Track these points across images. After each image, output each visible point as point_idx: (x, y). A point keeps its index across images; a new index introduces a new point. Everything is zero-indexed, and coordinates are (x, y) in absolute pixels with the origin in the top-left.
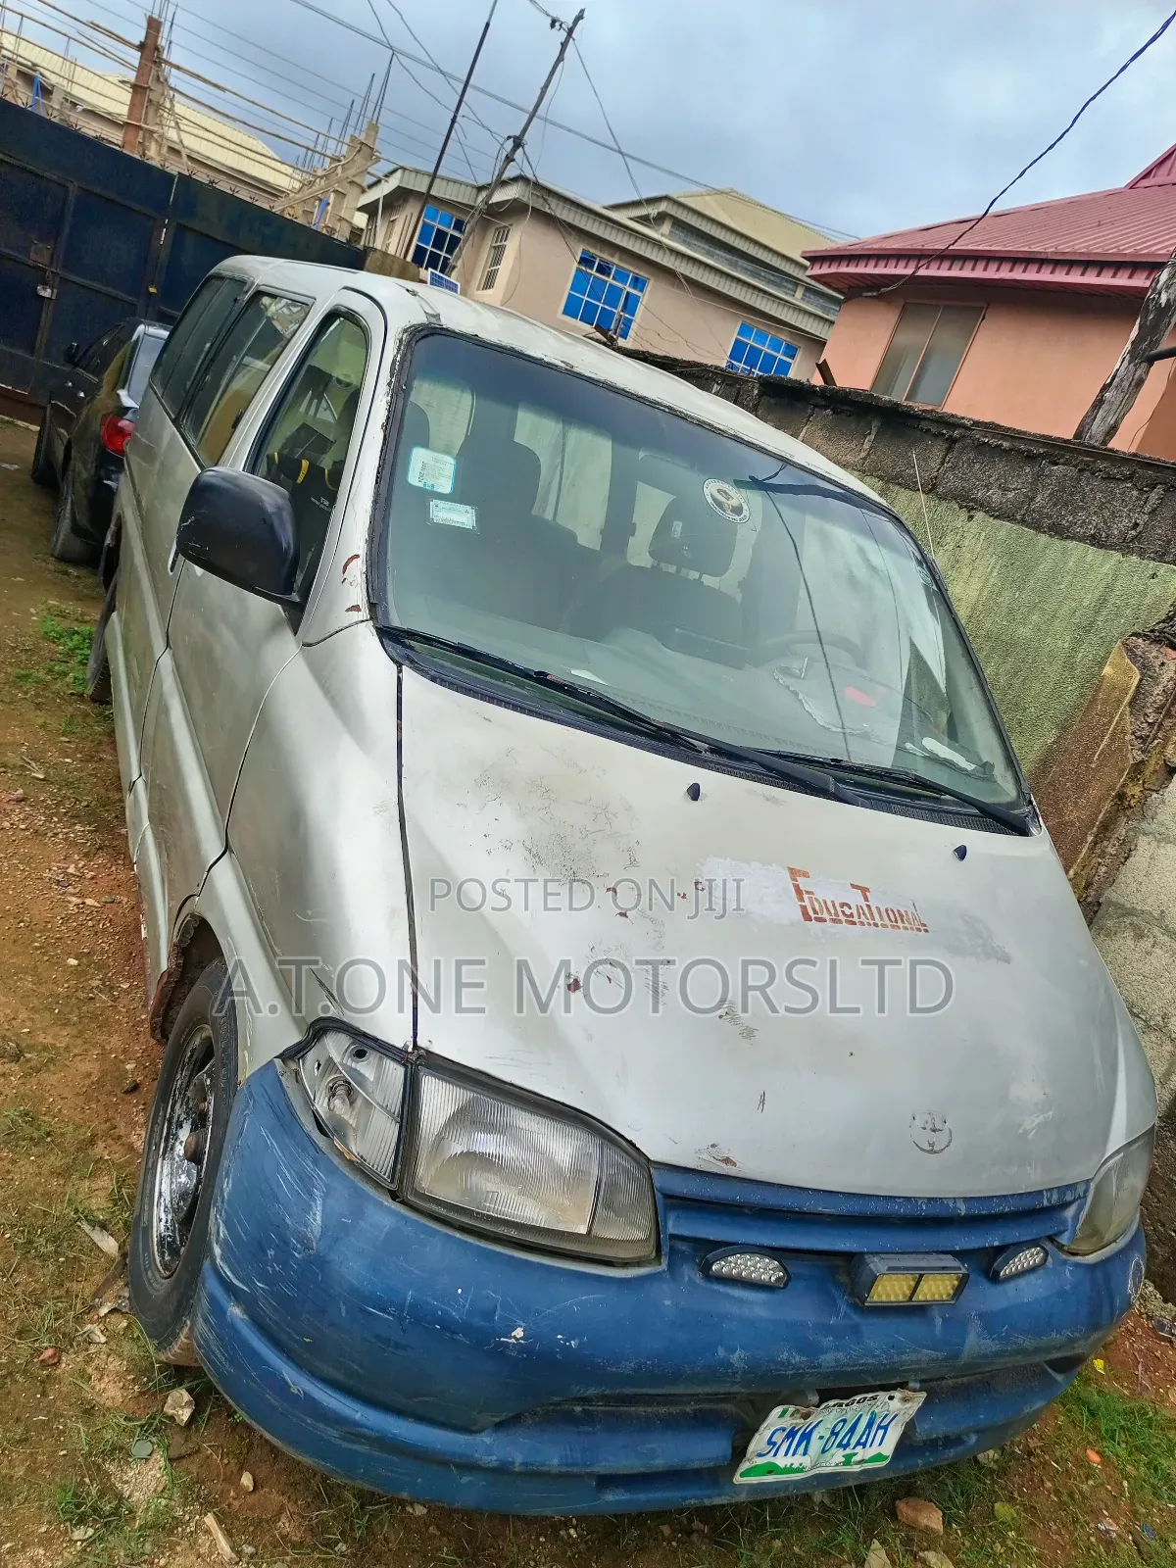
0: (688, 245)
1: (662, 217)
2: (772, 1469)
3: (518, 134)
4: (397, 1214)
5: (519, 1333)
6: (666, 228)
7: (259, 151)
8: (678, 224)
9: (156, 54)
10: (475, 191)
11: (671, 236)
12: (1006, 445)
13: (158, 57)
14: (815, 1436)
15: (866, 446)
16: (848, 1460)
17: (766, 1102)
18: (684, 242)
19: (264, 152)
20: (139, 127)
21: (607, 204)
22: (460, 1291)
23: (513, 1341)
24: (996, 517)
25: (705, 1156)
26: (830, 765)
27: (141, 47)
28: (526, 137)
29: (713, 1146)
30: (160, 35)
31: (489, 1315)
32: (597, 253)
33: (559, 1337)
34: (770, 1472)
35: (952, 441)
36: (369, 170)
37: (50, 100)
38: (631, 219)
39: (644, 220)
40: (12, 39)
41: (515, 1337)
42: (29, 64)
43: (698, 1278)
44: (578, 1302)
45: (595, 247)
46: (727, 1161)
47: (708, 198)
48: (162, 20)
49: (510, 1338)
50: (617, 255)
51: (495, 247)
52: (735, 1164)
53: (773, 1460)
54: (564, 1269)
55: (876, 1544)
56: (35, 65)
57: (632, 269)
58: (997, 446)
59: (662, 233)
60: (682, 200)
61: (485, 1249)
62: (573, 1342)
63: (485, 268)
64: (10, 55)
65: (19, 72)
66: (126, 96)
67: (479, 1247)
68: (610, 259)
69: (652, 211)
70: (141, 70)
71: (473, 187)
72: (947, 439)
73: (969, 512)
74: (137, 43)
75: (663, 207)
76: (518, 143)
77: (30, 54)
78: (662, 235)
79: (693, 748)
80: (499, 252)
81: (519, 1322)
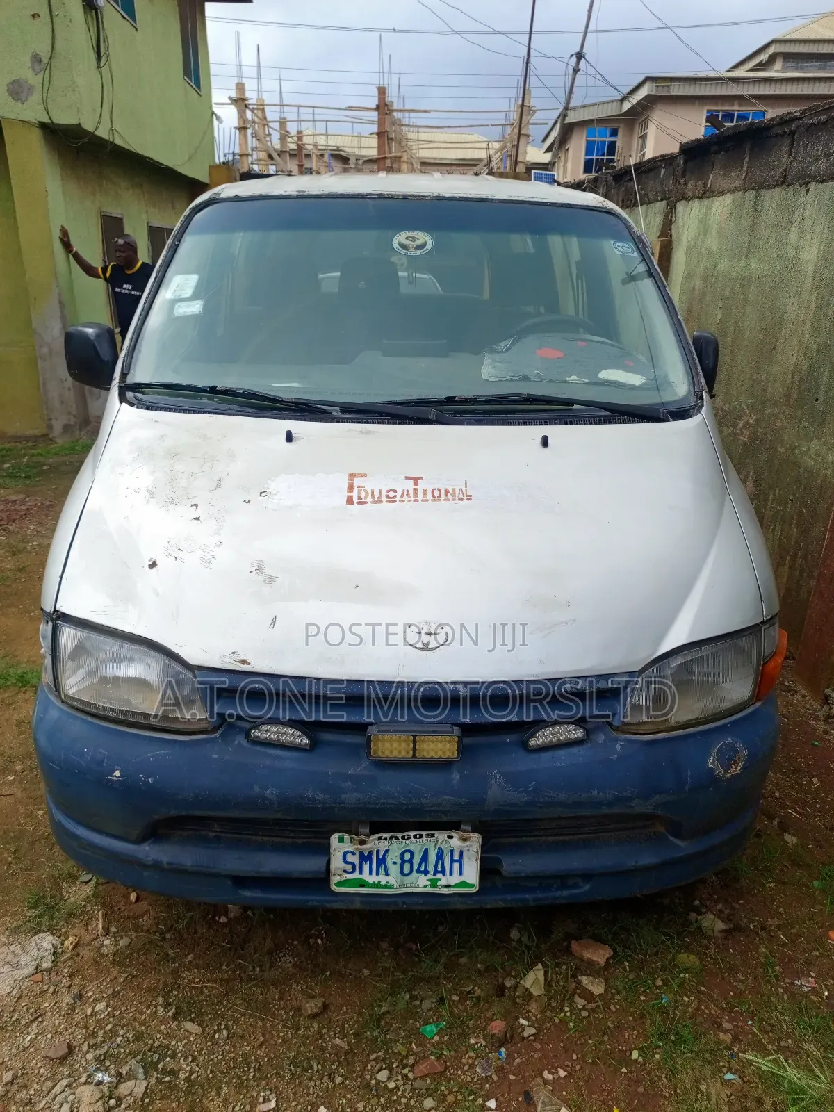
0: (802, 69)
1: (772, 59)
2: (363, 884)
3: (578, 50)
4: (60, 709)
5: (117, 773)
6: (778, 64)
7: (477, 140)
8: (787, 57)
9: (386, 108)
10: (619, 103)
11: (784, 69)
12: (823, 118)
13: (388, 110)
14: (389, 861)
15: (745, 168)
16: (434, 883)
17: (277, 622)
18: (797, 69)
19: (480, 140)
20: (385, 158)
21: (728, 68)
22: (86, 750)
23: (115, 778)
24: (823, 182)
25: (227, 660)
26: (444, 401)
27: (378, 108)
28: (584, 50)
29: (234, 653)
30: (387, 95)
31: (100, 763)
32: (719, 108)
33: (141, 776)
34: (362, 886)
35: (792, 134)
36: (531, 122)
37: (349, 164)
38: (750, 70)
39: (760, 67)
40: (323, 137)
41: (115, 776)
42: (335, 148)
43: (244, 742)
44: (153, 754)
45: (716, 104)
46: (244, 662)
47: (813, 26)
48: (386, 86)
49: (113, 776)
50: (736, 103)
51: (641, 137)
52: (249, 664)
53: (360, 877)
54: (146, 736)
55: (540, 966)
56: (338, 147)
57: (750, 108)
58: (818, 123)
59: (776, 72)
60: (788, 37)
61: (103, 726)
62: (150, 779)
63: (637, 153)
64: (323, 148)
65: (333, 156)
66: (374, 142)
67: (98, 725)
68: (730, 108)
69: (764, 57)
70: (381, 123)
71: (617, 101)
72: (789, 135)
73: (806, 187)
74: (375, 107)
75: (772, 50)
76: (580, 56)
77: (333, 142)
78: (776, 71)
79: (324, 412)
80: (643, 138)
81: (117, 767)
